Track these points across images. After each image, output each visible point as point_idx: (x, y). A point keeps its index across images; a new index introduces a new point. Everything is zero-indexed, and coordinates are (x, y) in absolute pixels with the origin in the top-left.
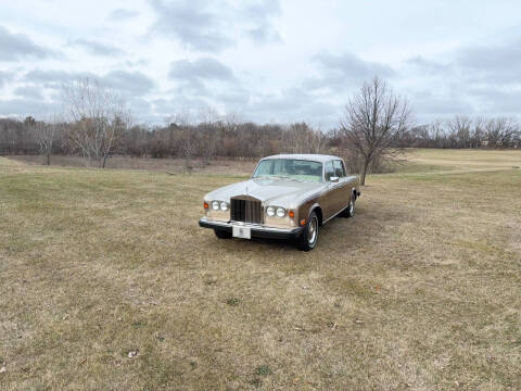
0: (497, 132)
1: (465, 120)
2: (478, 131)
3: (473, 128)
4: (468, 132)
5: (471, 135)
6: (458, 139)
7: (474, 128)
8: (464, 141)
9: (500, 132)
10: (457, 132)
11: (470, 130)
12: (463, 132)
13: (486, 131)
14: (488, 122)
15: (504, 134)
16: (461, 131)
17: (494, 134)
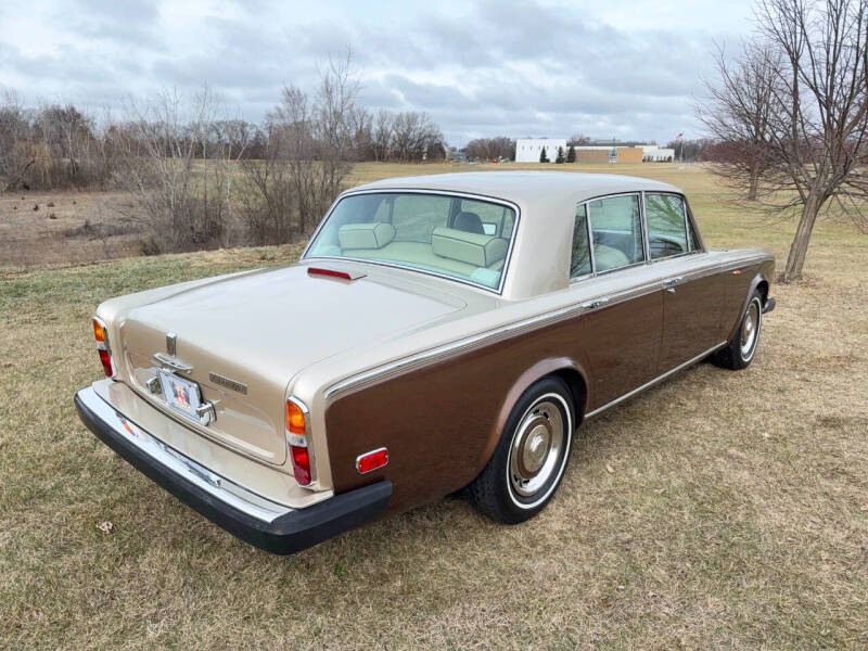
0: (405, 137)
2: (383, 135)
3: (375, 128)
4: (369, 134)
5: (375, 139)
7: (378, 128)
9: (411, 135)
10: (353, 134)
11: (373, 131)
13: (394, 132)
14: (394, 119)
15: (416, 139)
16: (360, 134)
17: (404, 139)
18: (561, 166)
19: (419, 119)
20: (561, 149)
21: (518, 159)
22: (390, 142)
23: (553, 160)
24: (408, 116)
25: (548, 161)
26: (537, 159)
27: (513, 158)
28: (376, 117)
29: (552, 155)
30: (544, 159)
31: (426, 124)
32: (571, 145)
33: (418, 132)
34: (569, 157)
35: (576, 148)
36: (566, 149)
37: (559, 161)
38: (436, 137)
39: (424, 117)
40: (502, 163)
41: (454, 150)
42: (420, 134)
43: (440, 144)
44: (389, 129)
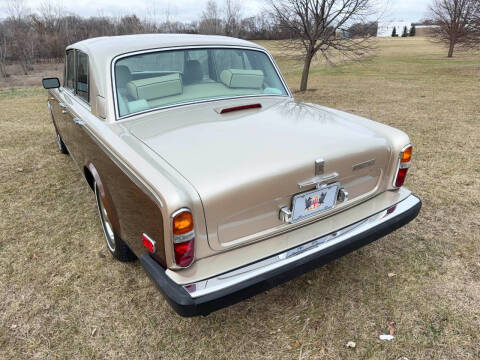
18: (405, 39)
20: (405, 29)
21: (378, 35)
23: (400, 35)
25: (397, 35)
26: (390, 34)
27: (376, 35)
29: (400, 32)
30: (394, 34)
32: (413, 25)
34: (413, 33)
35: (416, 27)
36: (409, 28)
37: (404, 35)
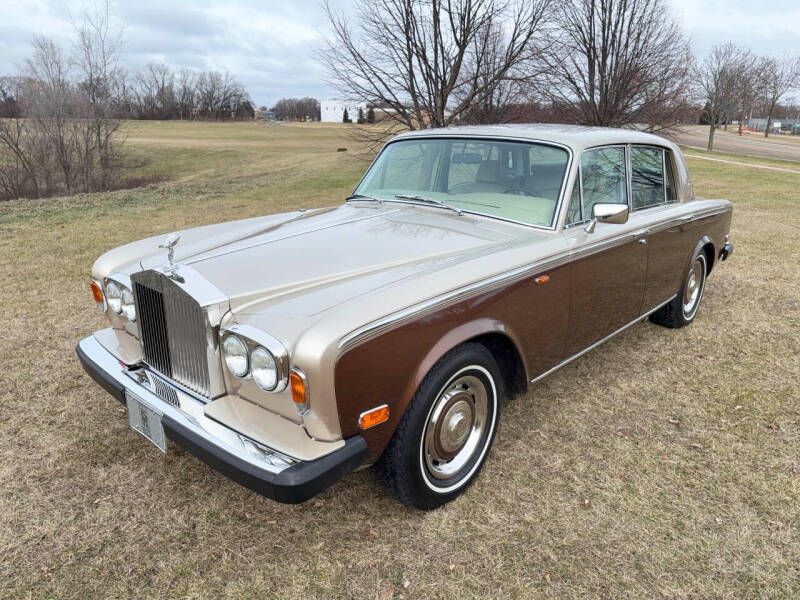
0: (212, 93)
1: (164, 72)
2: (187, 93)
3: (177, 87)
4: (172, 94)
5: (178, 98)
6: (159, 105)
7: (181, 87)
8: (168, 108)
9: (216, 94)
10: (155, 92)
11: (175, 89)
12: (165, 93)
13: (198, 91)
14: (197, 78)
15: (222, 98)
16: (162, 91)
17: (209, 97)
18: (363, 126)
19: (223, 78)
20: (361, 111)
21: (323, 119)
22: (195, 101)
23: (355, 120)
24: (211, 74)
25: (351, 121)
26: (341, 119)
27: (319, 119)
28: (178, 77)
29: (354, 117)
30: (346, 119)
31: (230, 83)
32: (370, 107)
33: (222, 90)
34: (371, 118)
35: (375, 110)
36: (365, 111)
37: (361, 121)
38: (241, 96)
39: (227, 76)
40: (308, 124)
41: (264, 109)
42: (225, 93)
43: (248, 103)
44: (193, 87)
